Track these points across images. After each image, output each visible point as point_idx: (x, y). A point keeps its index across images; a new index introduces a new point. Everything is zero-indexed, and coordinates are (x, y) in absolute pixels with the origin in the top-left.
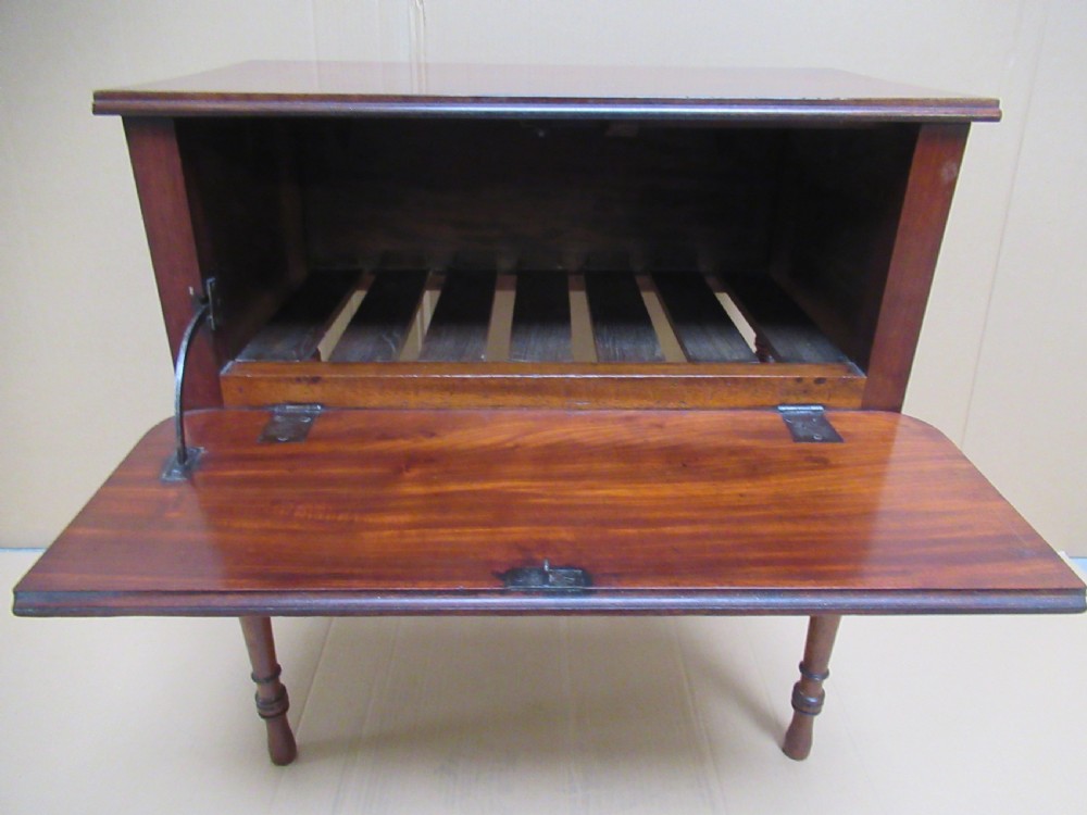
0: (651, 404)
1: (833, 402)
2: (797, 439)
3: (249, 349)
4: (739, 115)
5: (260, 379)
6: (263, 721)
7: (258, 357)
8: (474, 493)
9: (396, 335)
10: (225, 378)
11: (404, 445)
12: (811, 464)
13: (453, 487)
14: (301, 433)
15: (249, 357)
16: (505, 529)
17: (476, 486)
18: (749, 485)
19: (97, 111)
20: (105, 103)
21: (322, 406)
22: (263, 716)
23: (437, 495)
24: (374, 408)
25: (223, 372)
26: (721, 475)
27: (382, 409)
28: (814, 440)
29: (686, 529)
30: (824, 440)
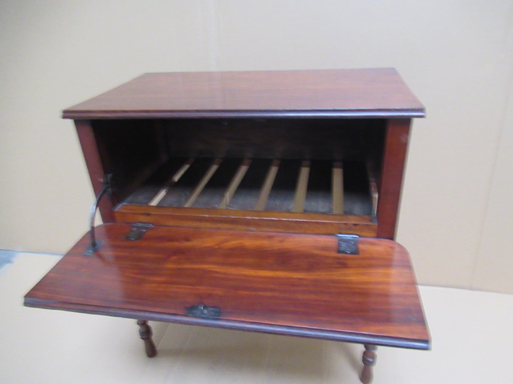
0: (282, 230)
1: (363, 234)
2: (339, 252)
3: (130, 199)
4: (304, 117)
5: (129, 213)
6: (143, 341)
7: (131, 202)
8: (193, 269)
9: (188, 193)
10: (117, 212)
11: (176, 244)
12: (338, 266)
13: (187, 266)
14: (140, 236)
15: (128, 203)
16: (198, 287)
17: (195, 266)
18: (306, 274)
19: (64, 117)
20: (67, 114)
21: (153, 224)
22: (142, 339)
23: (179, 269)
24: (171, 226)
25: (116, 210)
26: (296, 269)
27: (174, 226)
28: (346, 253)
29: (269, 294)
30: (352, 253)
